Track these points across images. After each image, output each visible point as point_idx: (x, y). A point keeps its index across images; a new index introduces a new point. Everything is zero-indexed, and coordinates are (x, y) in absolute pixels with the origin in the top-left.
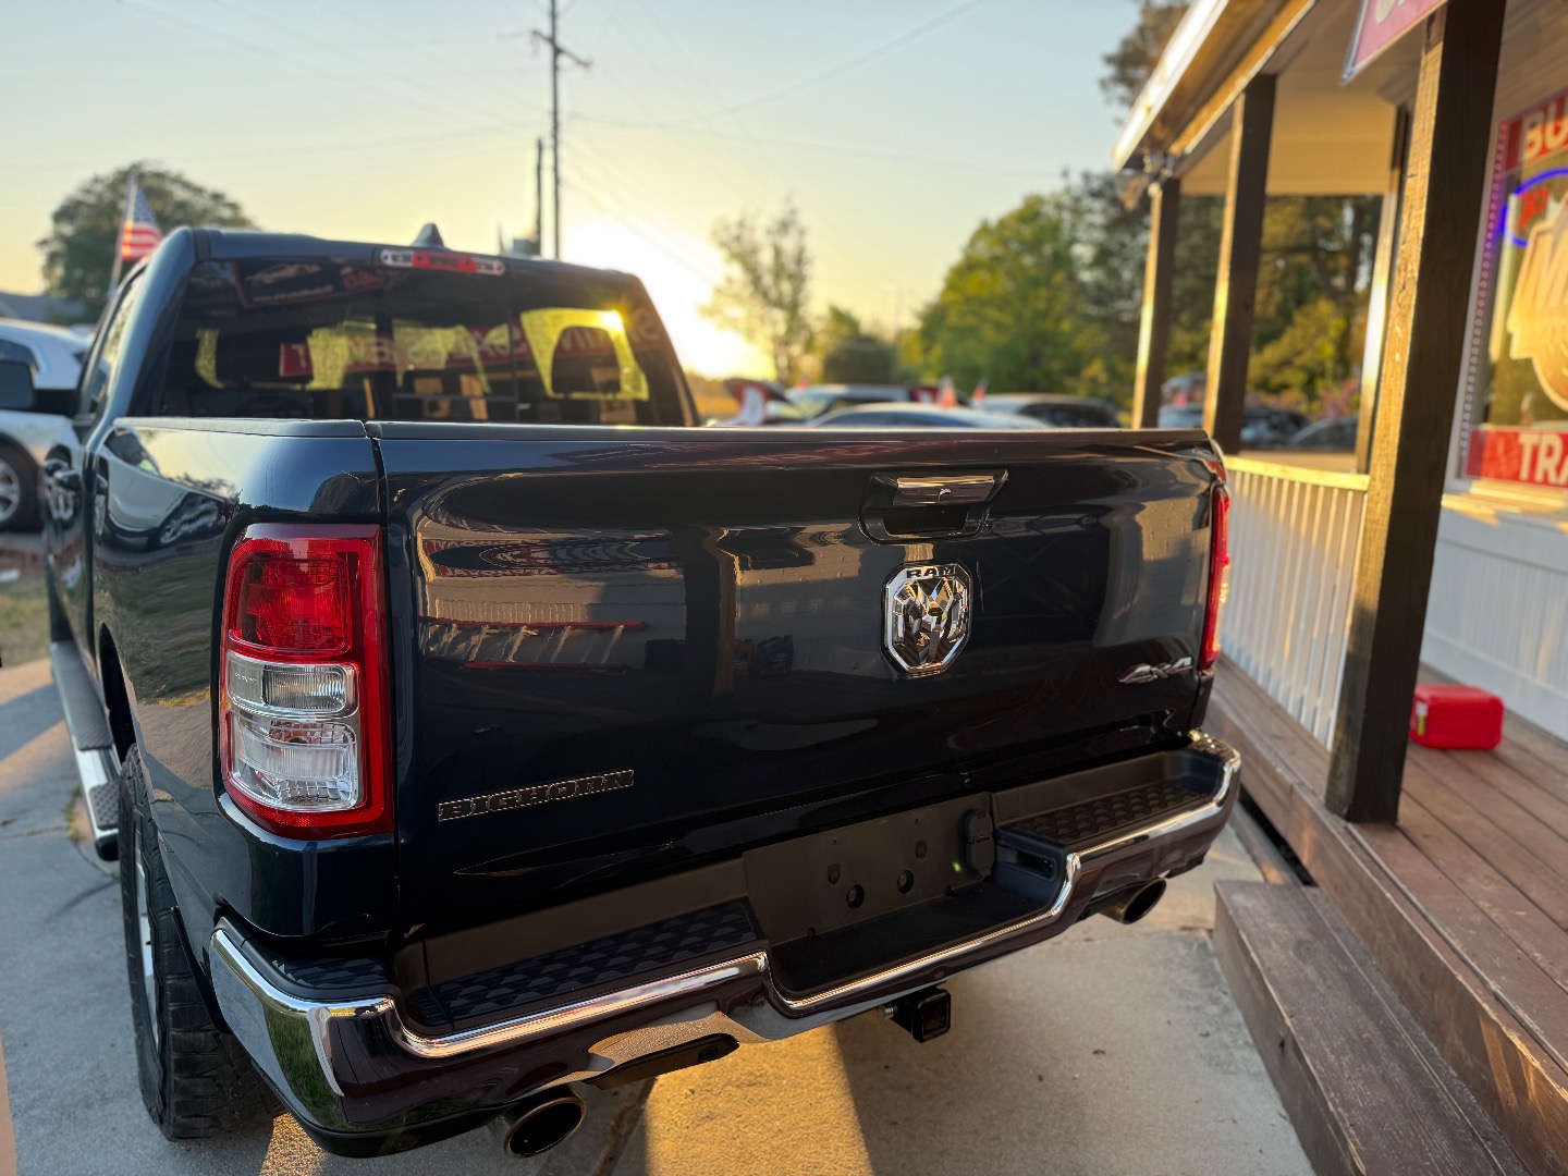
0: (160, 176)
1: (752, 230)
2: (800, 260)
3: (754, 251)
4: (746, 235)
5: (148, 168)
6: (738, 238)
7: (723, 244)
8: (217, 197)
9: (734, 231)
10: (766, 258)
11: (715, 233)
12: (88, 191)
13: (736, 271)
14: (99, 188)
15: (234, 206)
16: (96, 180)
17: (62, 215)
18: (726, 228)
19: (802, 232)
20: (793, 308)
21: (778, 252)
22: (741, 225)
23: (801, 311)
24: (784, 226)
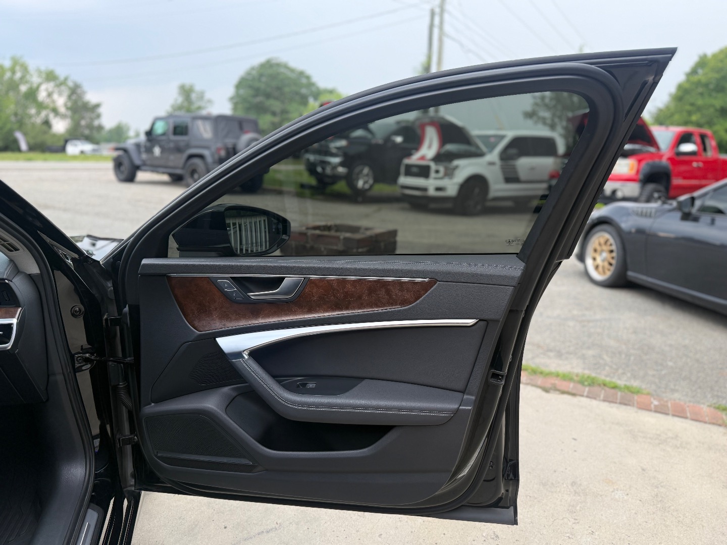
0: (278, 65)
5: (274, 62)
8: (302, 74)
12: (248, 73)
14: (254, 72)
15: (308, 78)
16: (253, 69)
17: (239, 86)
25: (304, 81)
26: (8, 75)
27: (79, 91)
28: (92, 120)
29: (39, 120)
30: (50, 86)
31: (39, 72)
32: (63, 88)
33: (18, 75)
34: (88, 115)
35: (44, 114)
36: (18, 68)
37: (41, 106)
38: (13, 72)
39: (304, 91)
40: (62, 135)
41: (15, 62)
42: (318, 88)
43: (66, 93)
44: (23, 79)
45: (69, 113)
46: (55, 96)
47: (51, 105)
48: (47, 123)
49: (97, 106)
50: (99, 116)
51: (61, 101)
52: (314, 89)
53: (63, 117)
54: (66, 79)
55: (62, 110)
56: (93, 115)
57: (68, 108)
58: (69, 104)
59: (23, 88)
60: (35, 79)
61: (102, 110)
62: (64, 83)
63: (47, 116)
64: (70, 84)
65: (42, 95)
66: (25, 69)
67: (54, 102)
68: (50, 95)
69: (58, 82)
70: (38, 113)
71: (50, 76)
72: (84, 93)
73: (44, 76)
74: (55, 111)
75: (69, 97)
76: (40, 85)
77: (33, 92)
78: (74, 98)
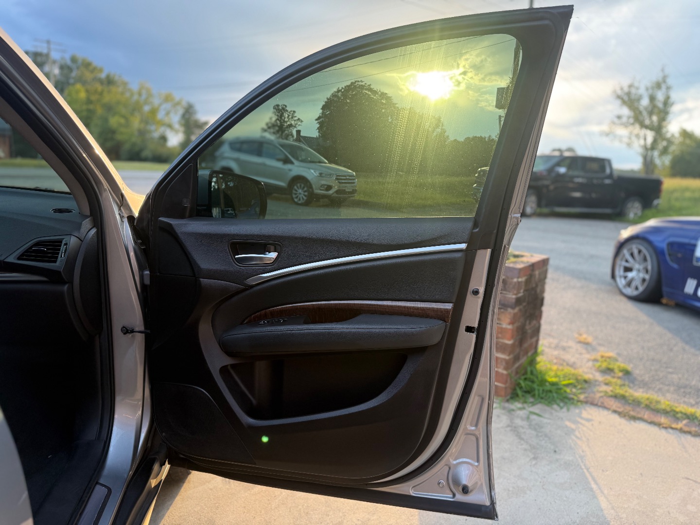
0: (362, 87)
1: (638, 88)
2: (667, 103)
3: (639, 98)
4: (633, 91)
5: (357, 84)
6: (629, 94)
7: (619, 97)
8: (383, 95)
9: (626, 89)
10: (645, 102)
11: (615, 92)
12: (334, 95)
13: (626, 111)
14: (339, 94)
15: (389, 99)
16: (339, 91)
17: (325, 107)
18: (622, 89)
19: (668, 88)
20: (658, 129)
21: (652, 99)
22: (630, 86)
23: (664, 130)
24: (658, 86)
26: (136, 97)
27: (190, 111)
29: (156, 135)
30: (167, 106)
31: (160, 94)
32: (178, 107)
33: (144, 97)
34: (197, 131)
35: (162, 130)
36: (144, 92)
37: (159, 123)
38: (140, 94)
40: (174, 148)
42: (397, 107)
43: (181, 111)
44: (146, 102)
45: (182, 129)
46: (172, 115)
47: (168, 122)
48: (164, 139)
51: (175, 118)
53: (177, 131)
54: (180, 100)
55: (177, 126)
57: (182, 125)
58: (183, 122)
59: (147, 108)
60: (156, 102)
62: (178, 103)
63: (164, 132)
64: (184, 104)
65: (160, 115)
66: (149, 91)
67: (170, 119)
69: (174, 103)
70: (158, 128)
71: (168, 98)
72: (196, 112)
73: (163, 98)
74: (170, 126)
75: (183, 116)
76: (160, 105)
77: (154, 112)
78: (187, 116)
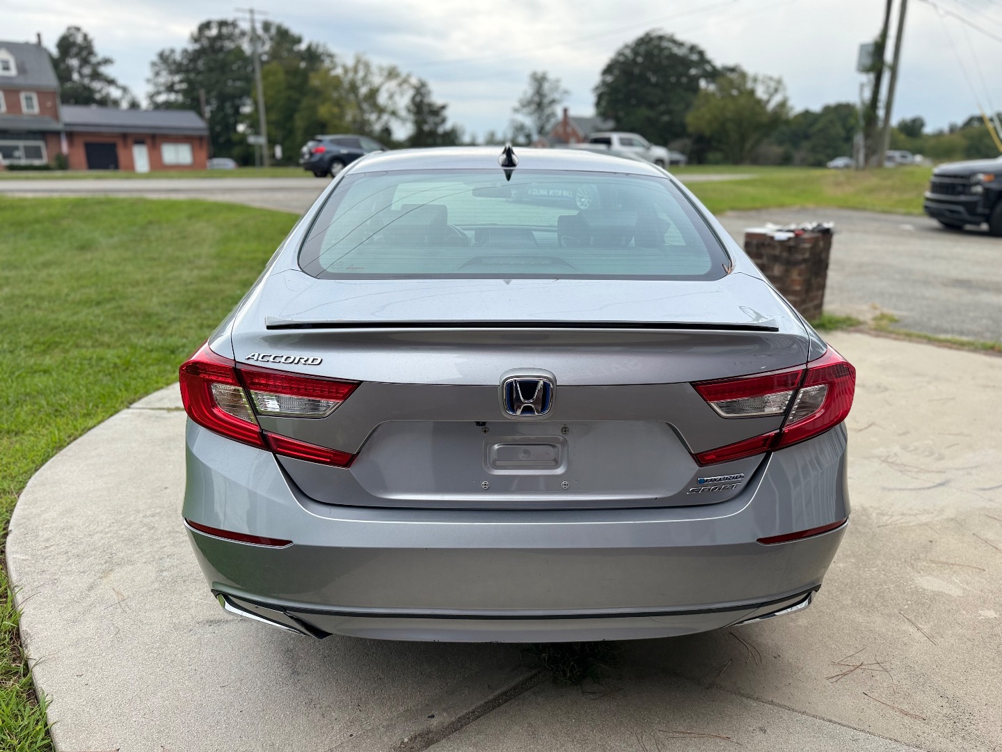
25: (695, 57)
26: (350, 75)
27: (423, 91)
28: (437, 125)
29: (377, 127)
30: (392, 85)
31: (381, 69)
32: (405, 86)
33: (361, 74)
34: (431, 120)
35: (385, 117)
36: (361, 68)
37: (381, 110)
38: (356, 70)
39: (693, 71)
41: (358, 61)
42: (714, 67)
43: (410, 93)
44: (365, 80)
45: (411, 117)
46: (397, 98)
47: (390, 108)
48: (387, 131)
49: (443, 107)
50: (444, 121)
51: (403, 101)
52: (708, 68)
53: (404, 120)
54: (409, 75)
55: (403, 113)
56: (437, 119)
57: (409, 111)
58: (412, 107)
59: (364, 90)
60: (376, 80)
61: (447, 113)
62: (405, 81)
63: (387, 123)
64: (414, 81)
65: (382, 99)
66: (367, 66)
67: (395, 103)
68: (391, 96)
69: (399, 80)
70: (379, 118)
71: (392, 74)
72: (429, 93)
73: (385, 73)
74: (394, 113)
75: (413, 99)
76: (382, 84)
77: (373, 93)
78: (418, 99)
